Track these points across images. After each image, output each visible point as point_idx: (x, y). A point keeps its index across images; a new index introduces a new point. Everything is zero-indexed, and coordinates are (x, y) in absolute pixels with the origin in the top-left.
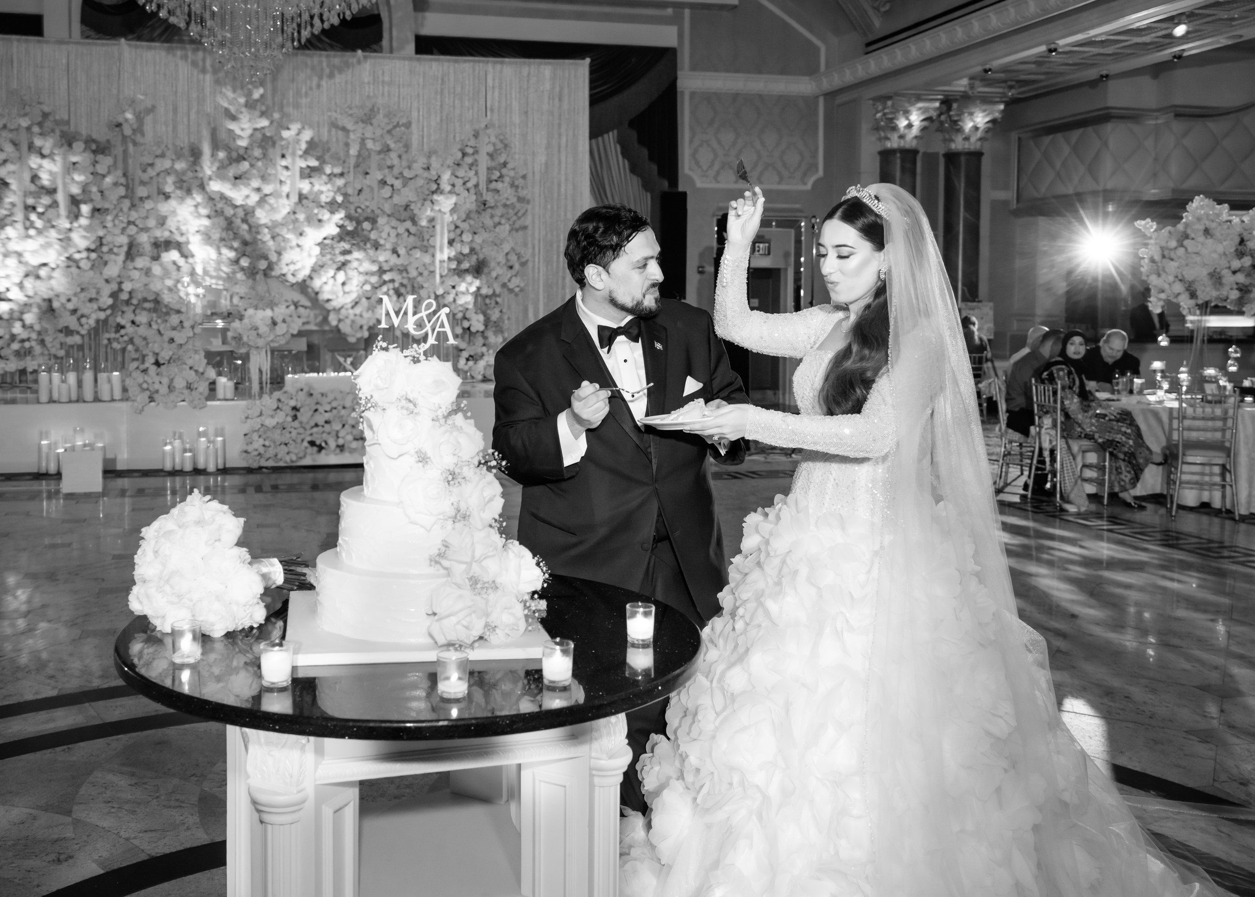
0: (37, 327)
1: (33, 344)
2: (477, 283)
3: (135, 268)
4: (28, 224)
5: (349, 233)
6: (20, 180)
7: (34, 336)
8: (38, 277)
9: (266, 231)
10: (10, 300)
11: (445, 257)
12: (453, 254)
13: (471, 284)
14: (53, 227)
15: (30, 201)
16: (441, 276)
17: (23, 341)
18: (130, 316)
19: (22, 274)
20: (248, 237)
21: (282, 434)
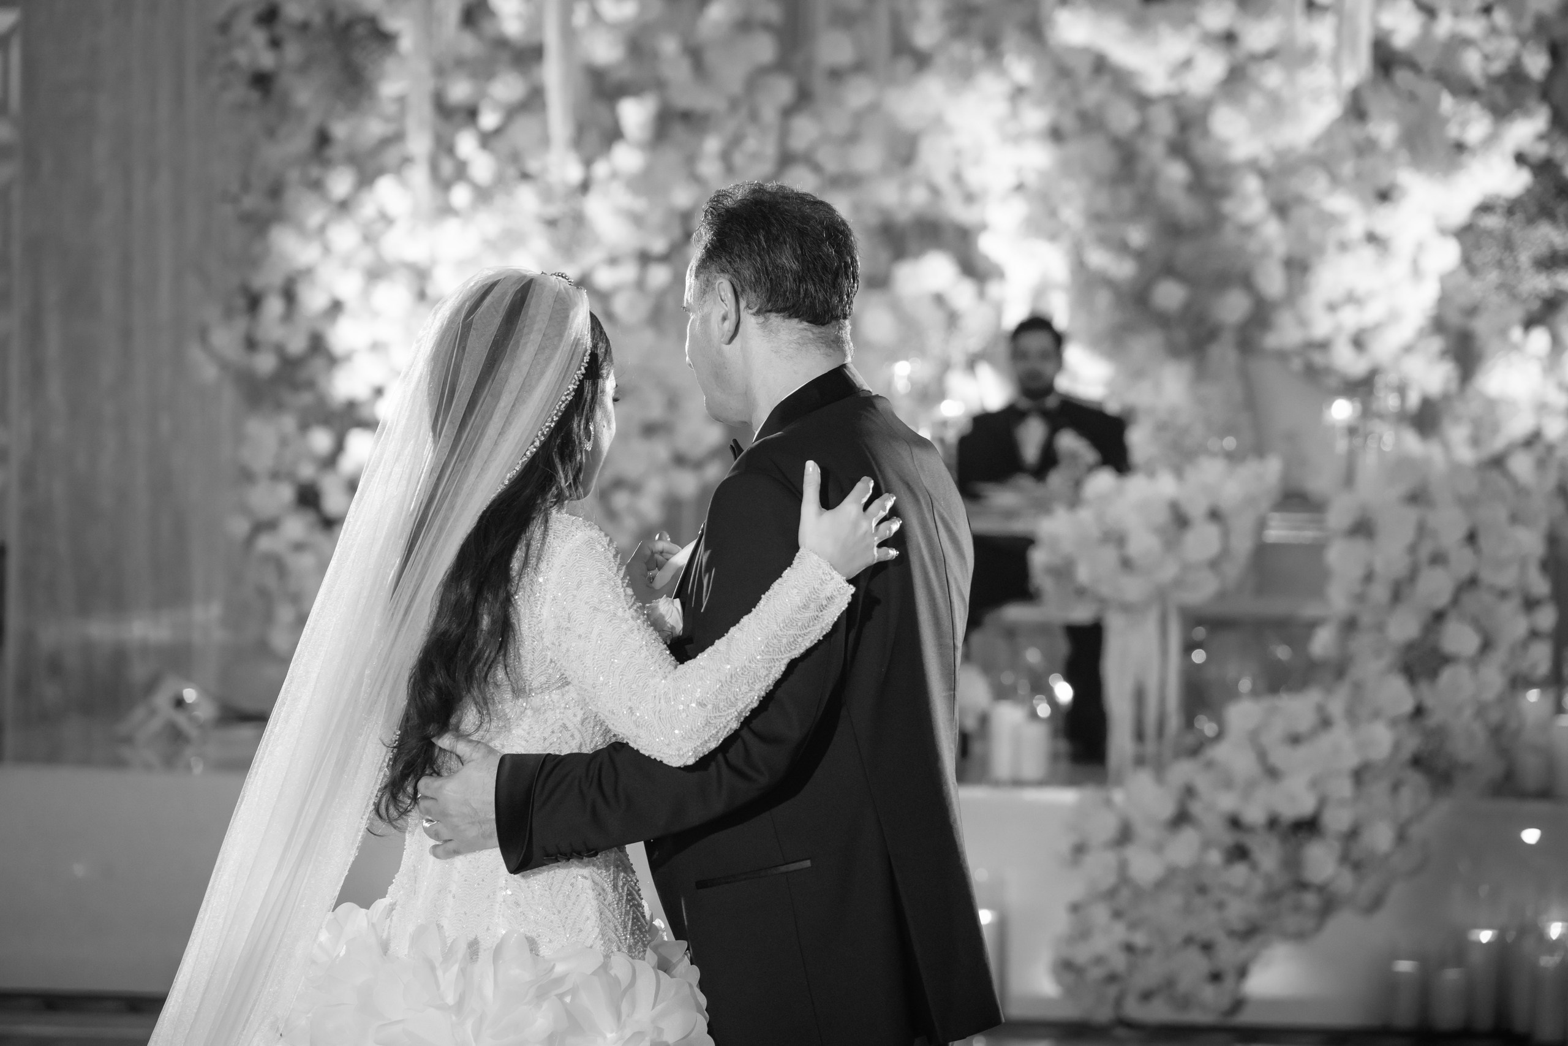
4: (447, 167)
6: (429, 18)
9: (1252, 184)
14: (525, 176)
15: (459, 91)
20: (1186, 207)
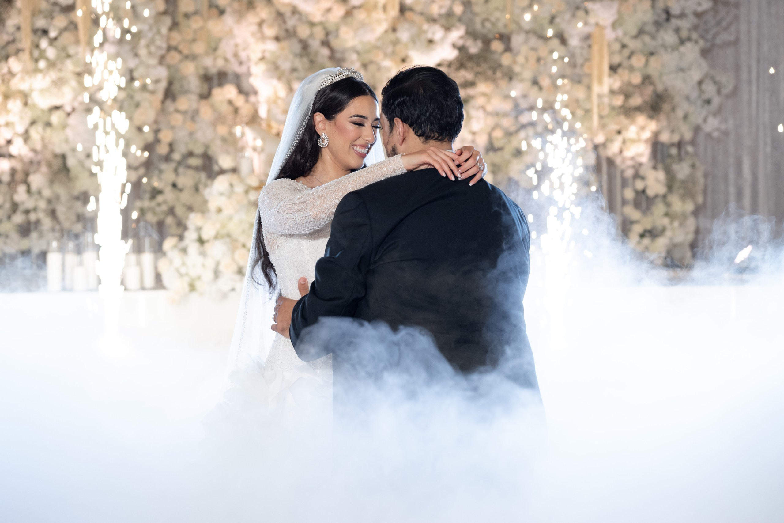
0: (47, 193)
1: (41, 215)
2: (653, 126)
3: (177, 111)
4: (36, 53)
5: (471, 57)
7: (42, 204)
8: (48, 124)
9: (354, 57)
10: (11, 156)
11: (605, 89)
12: (617, 85)
13: (643, 128)
14: (69, 56)
15: (41, 23)
16: (601, 117)
17: (27, 212)
18: (169, 176)
19: (27, 121)
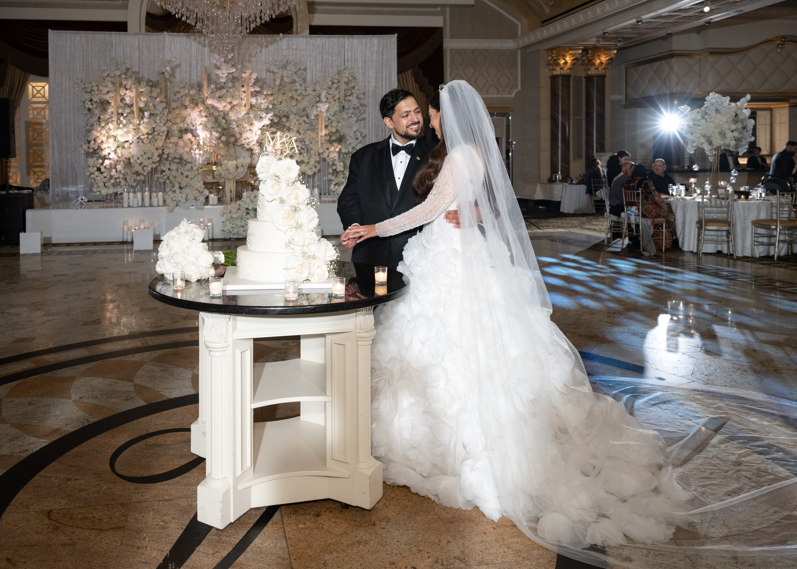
0: (123, 172)
1: (121, 180)
2: (340, 147)
3: (170, 143)
4: (119, 122)
5: (275, 123)
6: (116, 101)
7: (121, 176)
8: (124, 147)
9: (234, 123)
10: (110, 159)
11: (323, 134)
12: (327, 132)
13: (337, 147)
14: (131, 123)
15: (120, 111)
16: (322, 144)
17: (116, 179)
18: (168, 166)
19: (116, 146)
20: (225, 126)
21: (241, 222)
